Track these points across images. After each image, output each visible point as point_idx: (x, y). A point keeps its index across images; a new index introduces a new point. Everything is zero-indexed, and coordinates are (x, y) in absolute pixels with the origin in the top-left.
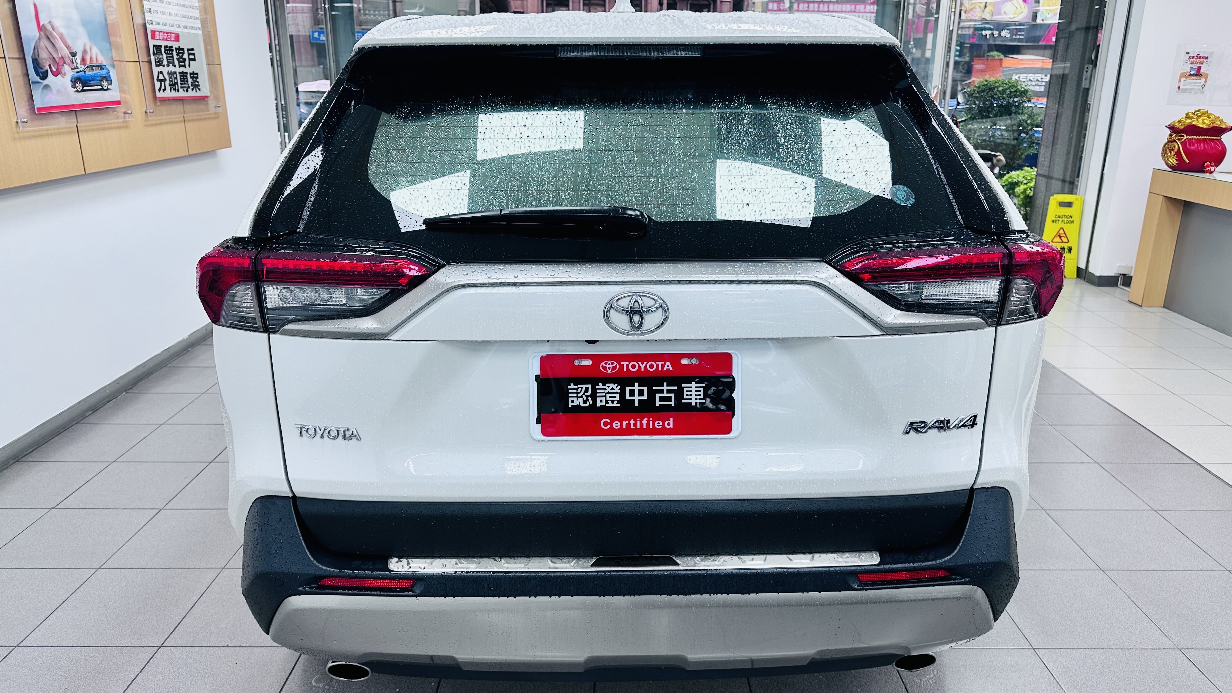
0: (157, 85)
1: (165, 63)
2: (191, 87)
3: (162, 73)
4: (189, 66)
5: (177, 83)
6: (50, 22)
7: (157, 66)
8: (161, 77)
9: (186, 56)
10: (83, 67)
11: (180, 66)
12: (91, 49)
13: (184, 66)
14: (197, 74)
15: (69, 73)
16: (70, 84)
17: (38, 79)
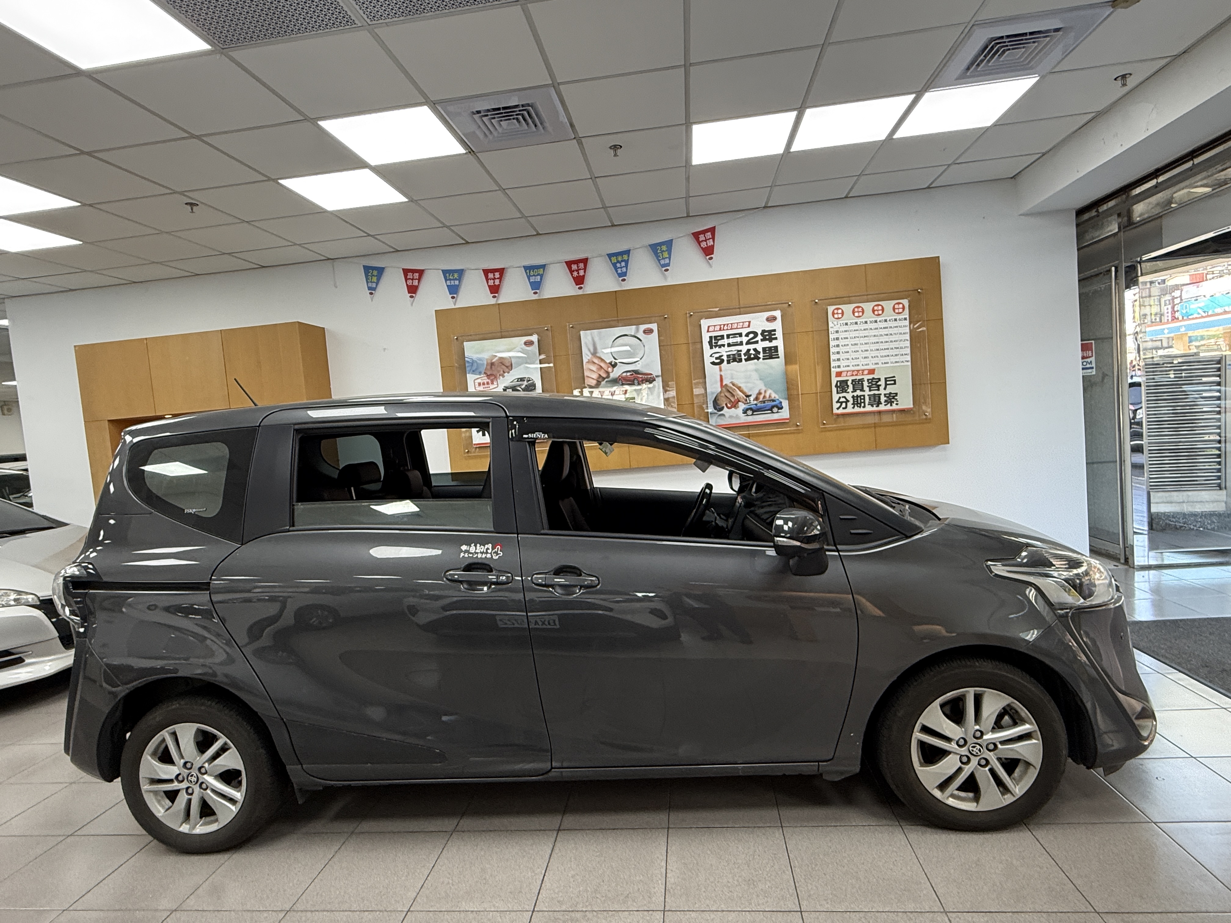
0: (836, 405)
1: (850, 389)
2: (884, 404)
3: (844, 397)
4: (885, 389)
5: (864, 402)
6: (731, 383)
7: (838, 393)
8: (844, 400)
9: (882, 383)
10: (755, 402)
11: (870, 390)
12: (765, 392)
13: (878, 390)
14: (896, 394)
15: (742, 406)
16: (742, 412)
17: (716, 411)
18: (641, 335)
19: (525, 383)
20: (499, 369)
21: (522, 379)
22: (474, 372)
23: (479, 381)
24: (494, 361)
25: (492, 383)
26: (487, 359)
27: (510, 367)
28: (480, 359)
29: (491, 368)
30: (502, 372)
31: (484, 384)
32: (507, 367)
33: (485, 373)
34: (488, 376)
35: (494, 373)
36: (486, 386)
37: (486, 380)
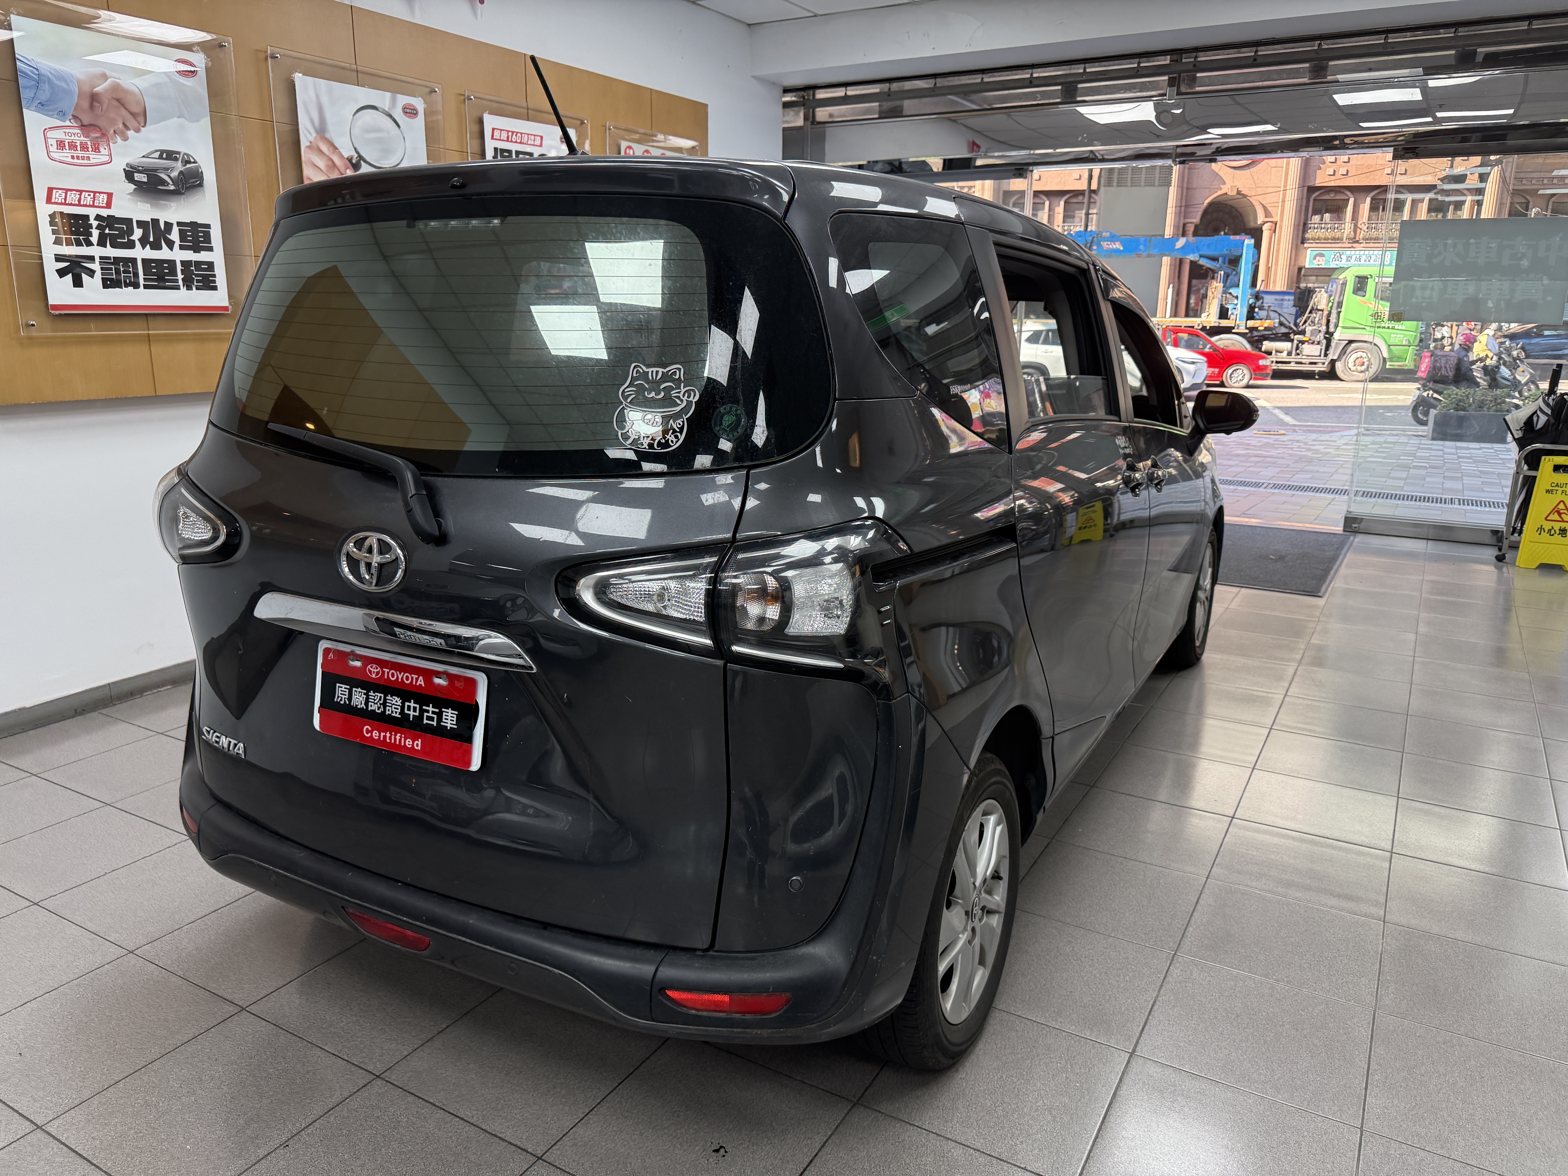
18: (398, 114)
19: (179, 166)
20: (112, 115)
21: (170, 155)
22: (42, 107)
23: (60, 135)
24: (98, 89)
25: (96, 149)
26: (78, 81)
27: (140, 117)
28: (61, 77)
29: (92, 107)
30: (121, 126)
31: (72, 146)
32: (134, 115)
33: (75, 117)
34: (85, 128)
35: (101, 123)
36: (80, 153)
37: (78, 137)
